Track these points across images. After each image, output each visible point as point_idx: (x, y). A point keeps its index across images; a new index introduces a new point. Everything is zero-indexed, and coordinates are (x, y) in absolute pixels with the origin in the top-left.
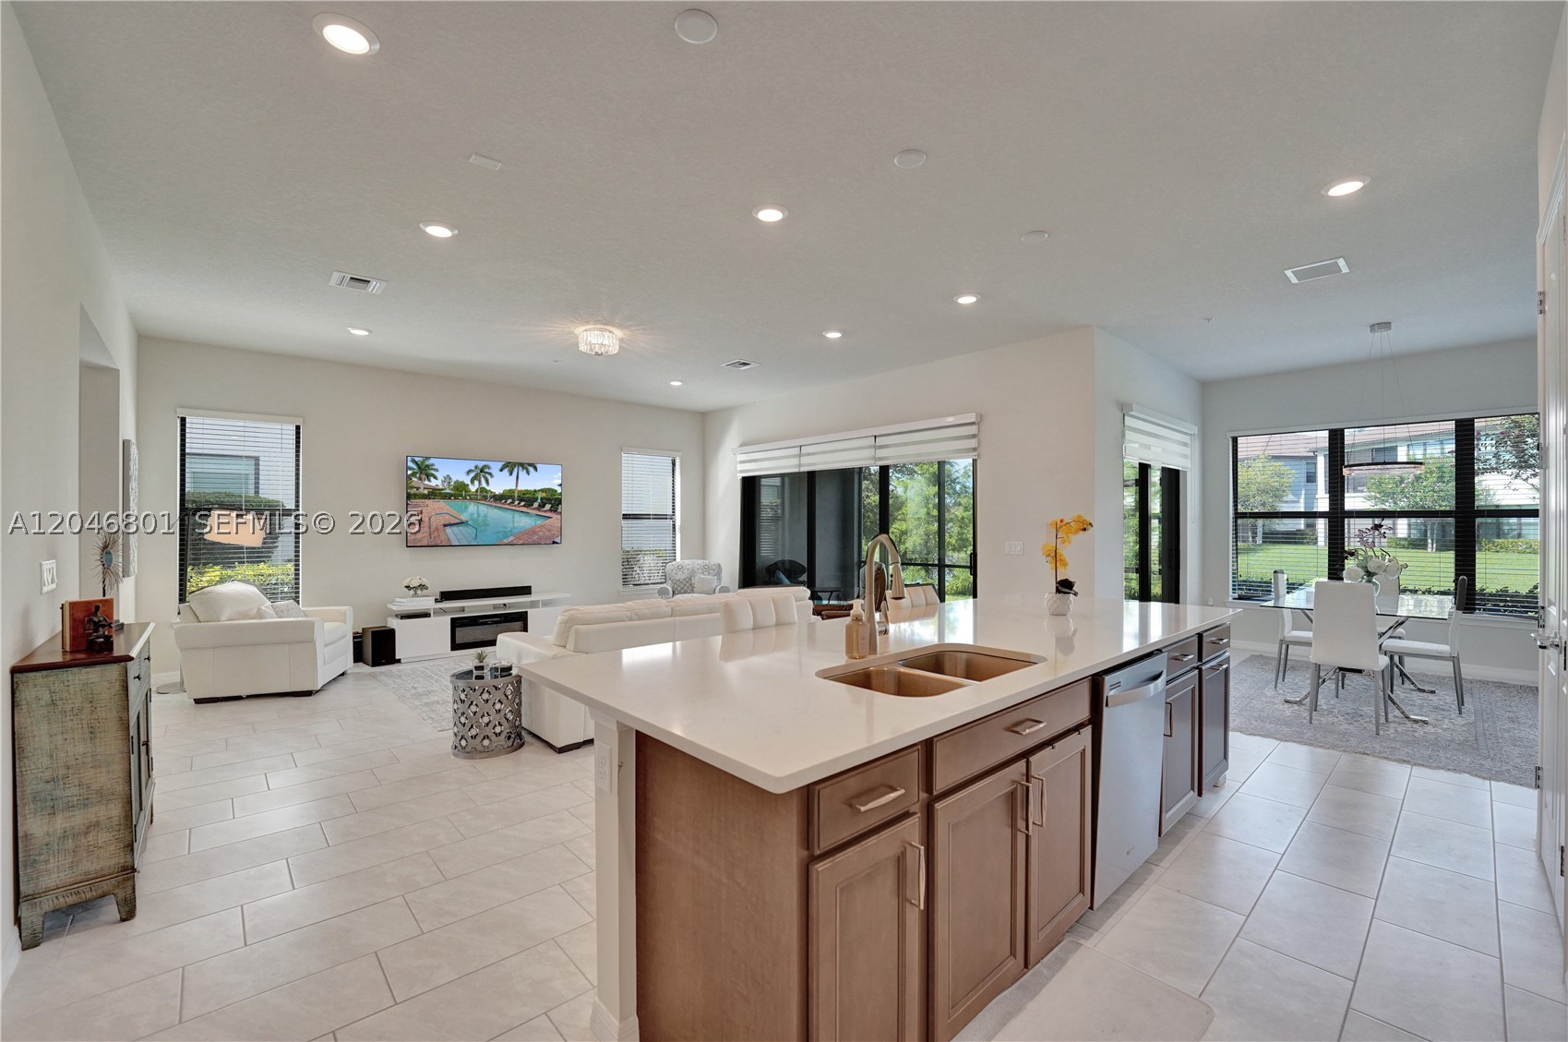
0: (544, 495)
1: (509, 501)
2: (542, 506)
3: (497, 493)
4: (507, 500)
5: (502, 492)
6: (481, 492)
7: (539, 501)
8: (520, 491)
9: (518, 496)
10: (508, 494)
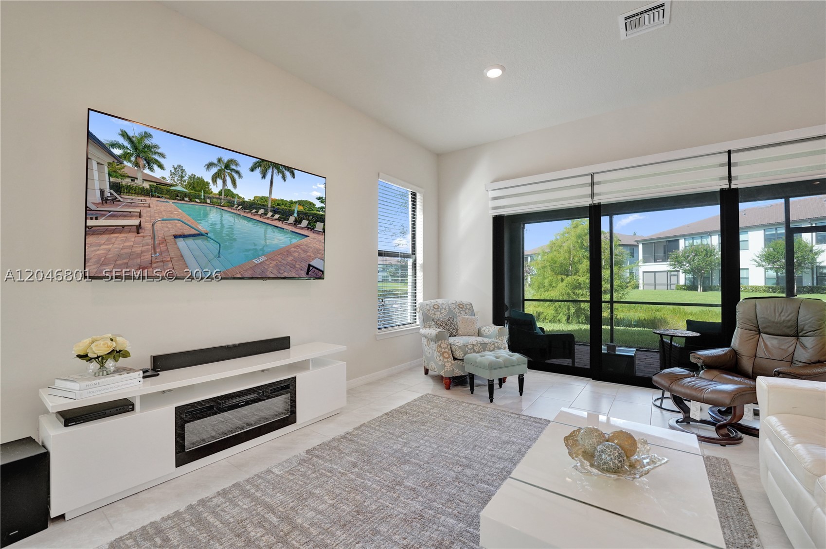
0: (301, 208)
1: (261, 211)
2: (298, 221)
3: (246, 199)
4: (258, 209)
5: (252, 199)
6: (226, 195)
7: (295, 215)
8: (274, 201)
9: (272, 207)
10: (260, 203)
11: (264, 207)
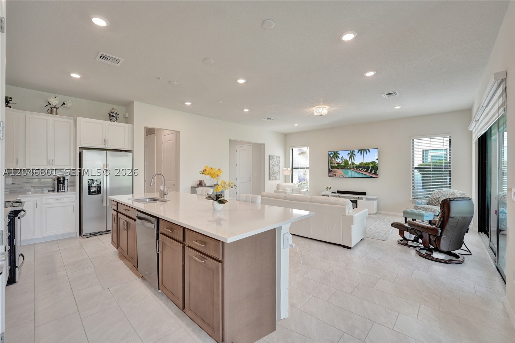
0: (372, 164)
1: (361, 169)
3: (357, 165)
4: (360, 168)
6: (352, 164)
8: (364, 163)
9: (364, 166)
10: (360, 165)
11: (361, 167)
